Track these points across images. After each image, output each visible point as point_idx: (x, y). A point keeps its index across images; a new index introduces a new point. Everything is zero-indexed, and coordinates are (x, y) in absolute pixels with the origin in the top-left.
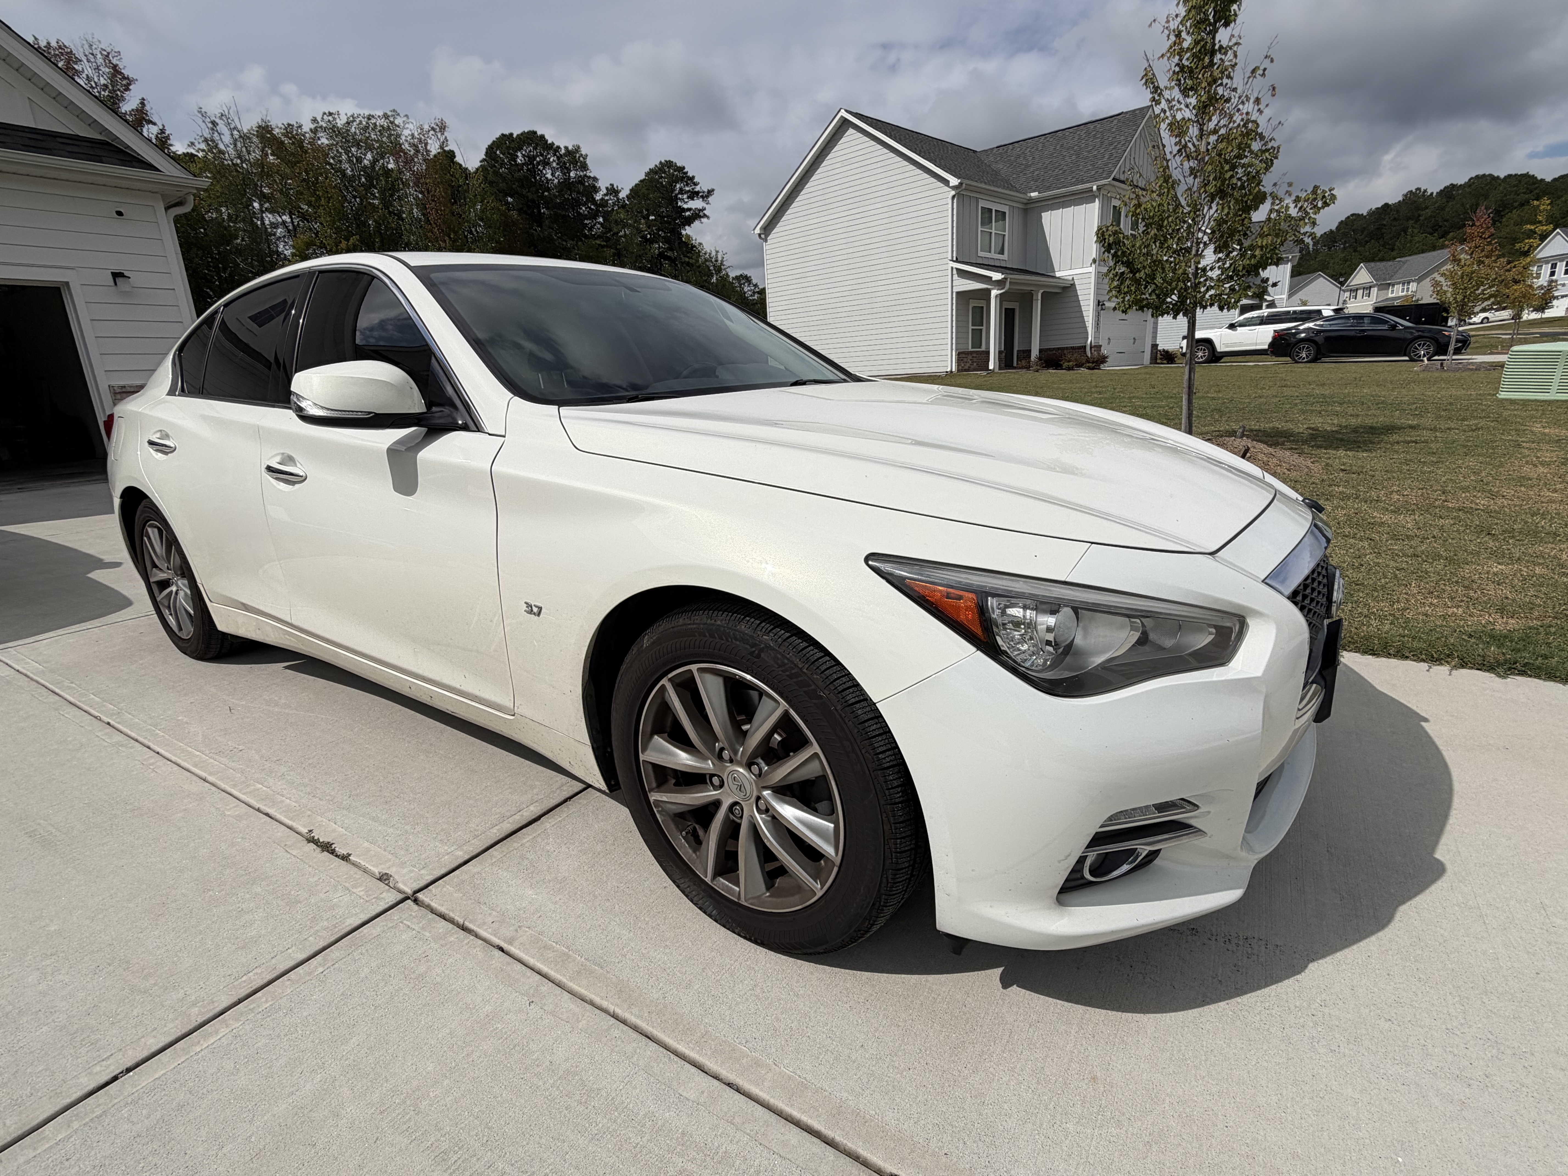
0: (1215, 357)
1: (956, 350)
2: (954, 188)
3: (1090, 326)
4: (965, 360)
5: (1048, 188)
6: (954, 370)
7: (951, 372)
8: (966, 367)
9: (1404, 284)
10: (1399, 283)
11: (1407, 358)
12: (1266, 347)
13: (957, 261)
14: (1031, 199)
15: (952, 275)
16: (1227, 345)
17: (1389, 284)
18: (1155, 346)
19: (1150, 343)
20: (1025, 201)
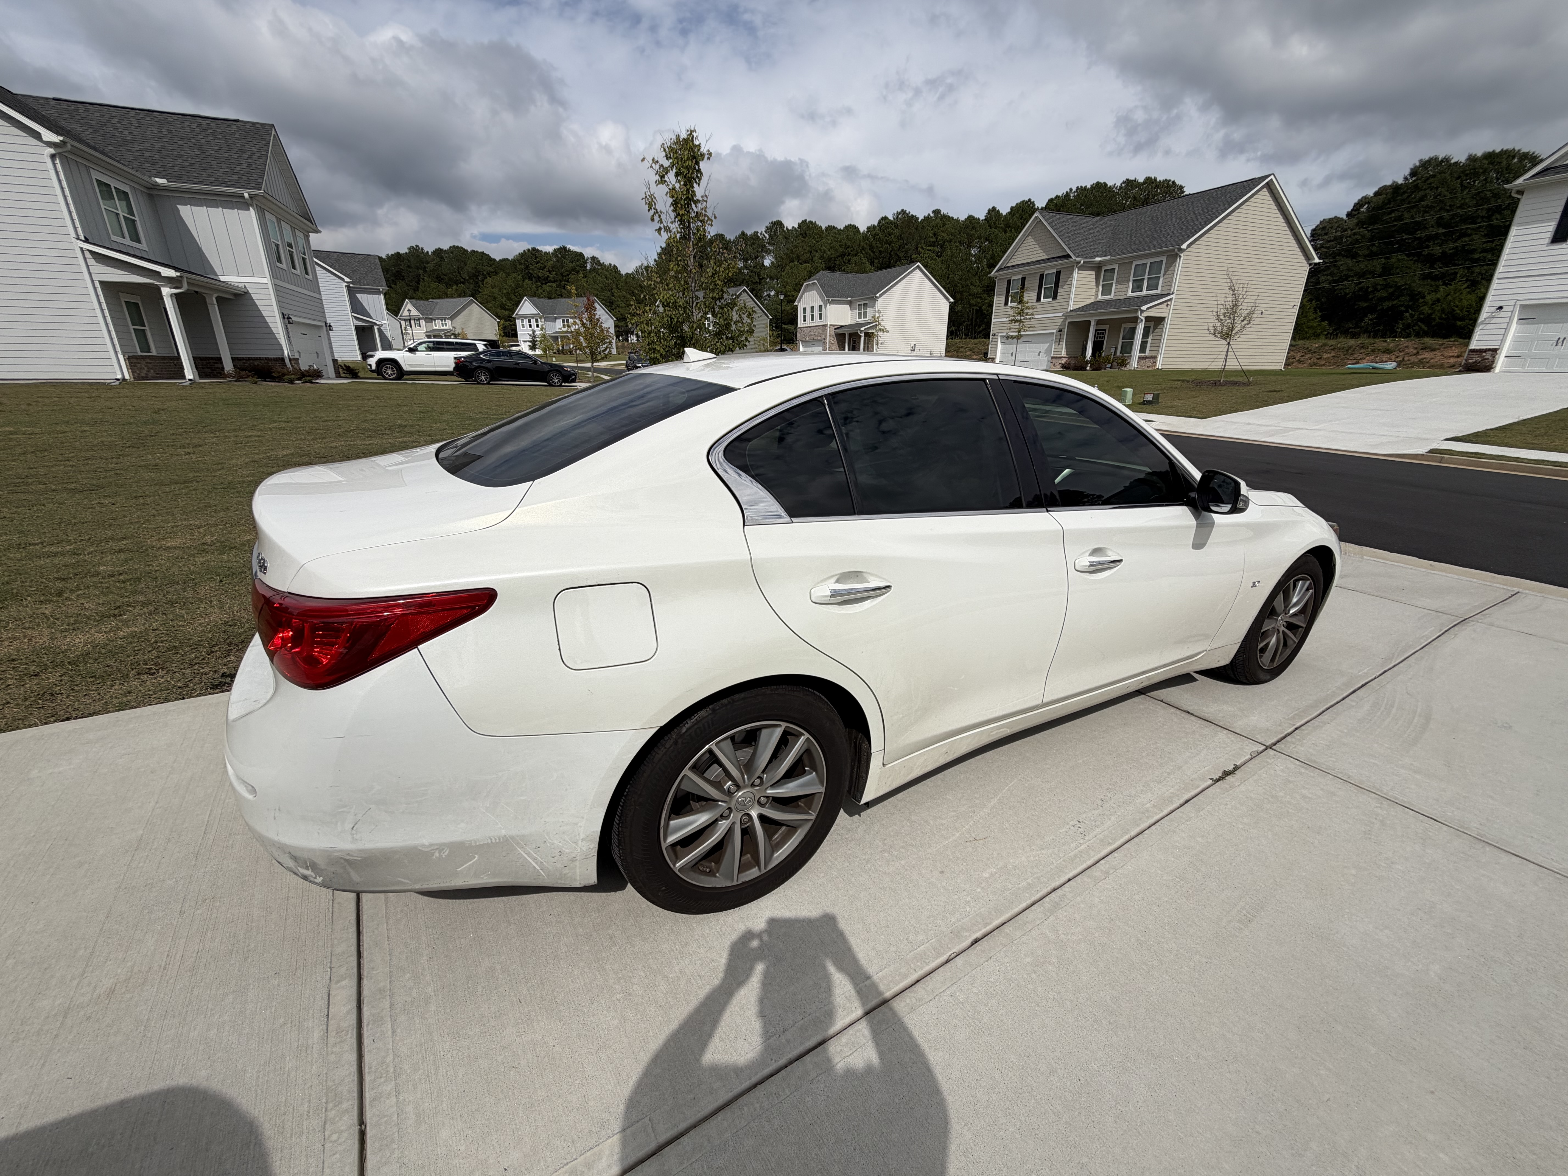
0: (402, 374)
1: (124, 353)
2: (50, 144)
3: (282, 338)
4: (139, 365)
5: (178, 178)
6: (127, 377)
7: (124, 379)
8: (143, 375)
9: (442, 320)
10: (438, 319)
11: (545, 384)
12: (451, 369)
13: (86, 241)
14: (156, 184)
15: (85, 259)
16: (411, 365)
17: (431, 319)
18: (335, 361)
19: (331, 359)
20: (149, 186)
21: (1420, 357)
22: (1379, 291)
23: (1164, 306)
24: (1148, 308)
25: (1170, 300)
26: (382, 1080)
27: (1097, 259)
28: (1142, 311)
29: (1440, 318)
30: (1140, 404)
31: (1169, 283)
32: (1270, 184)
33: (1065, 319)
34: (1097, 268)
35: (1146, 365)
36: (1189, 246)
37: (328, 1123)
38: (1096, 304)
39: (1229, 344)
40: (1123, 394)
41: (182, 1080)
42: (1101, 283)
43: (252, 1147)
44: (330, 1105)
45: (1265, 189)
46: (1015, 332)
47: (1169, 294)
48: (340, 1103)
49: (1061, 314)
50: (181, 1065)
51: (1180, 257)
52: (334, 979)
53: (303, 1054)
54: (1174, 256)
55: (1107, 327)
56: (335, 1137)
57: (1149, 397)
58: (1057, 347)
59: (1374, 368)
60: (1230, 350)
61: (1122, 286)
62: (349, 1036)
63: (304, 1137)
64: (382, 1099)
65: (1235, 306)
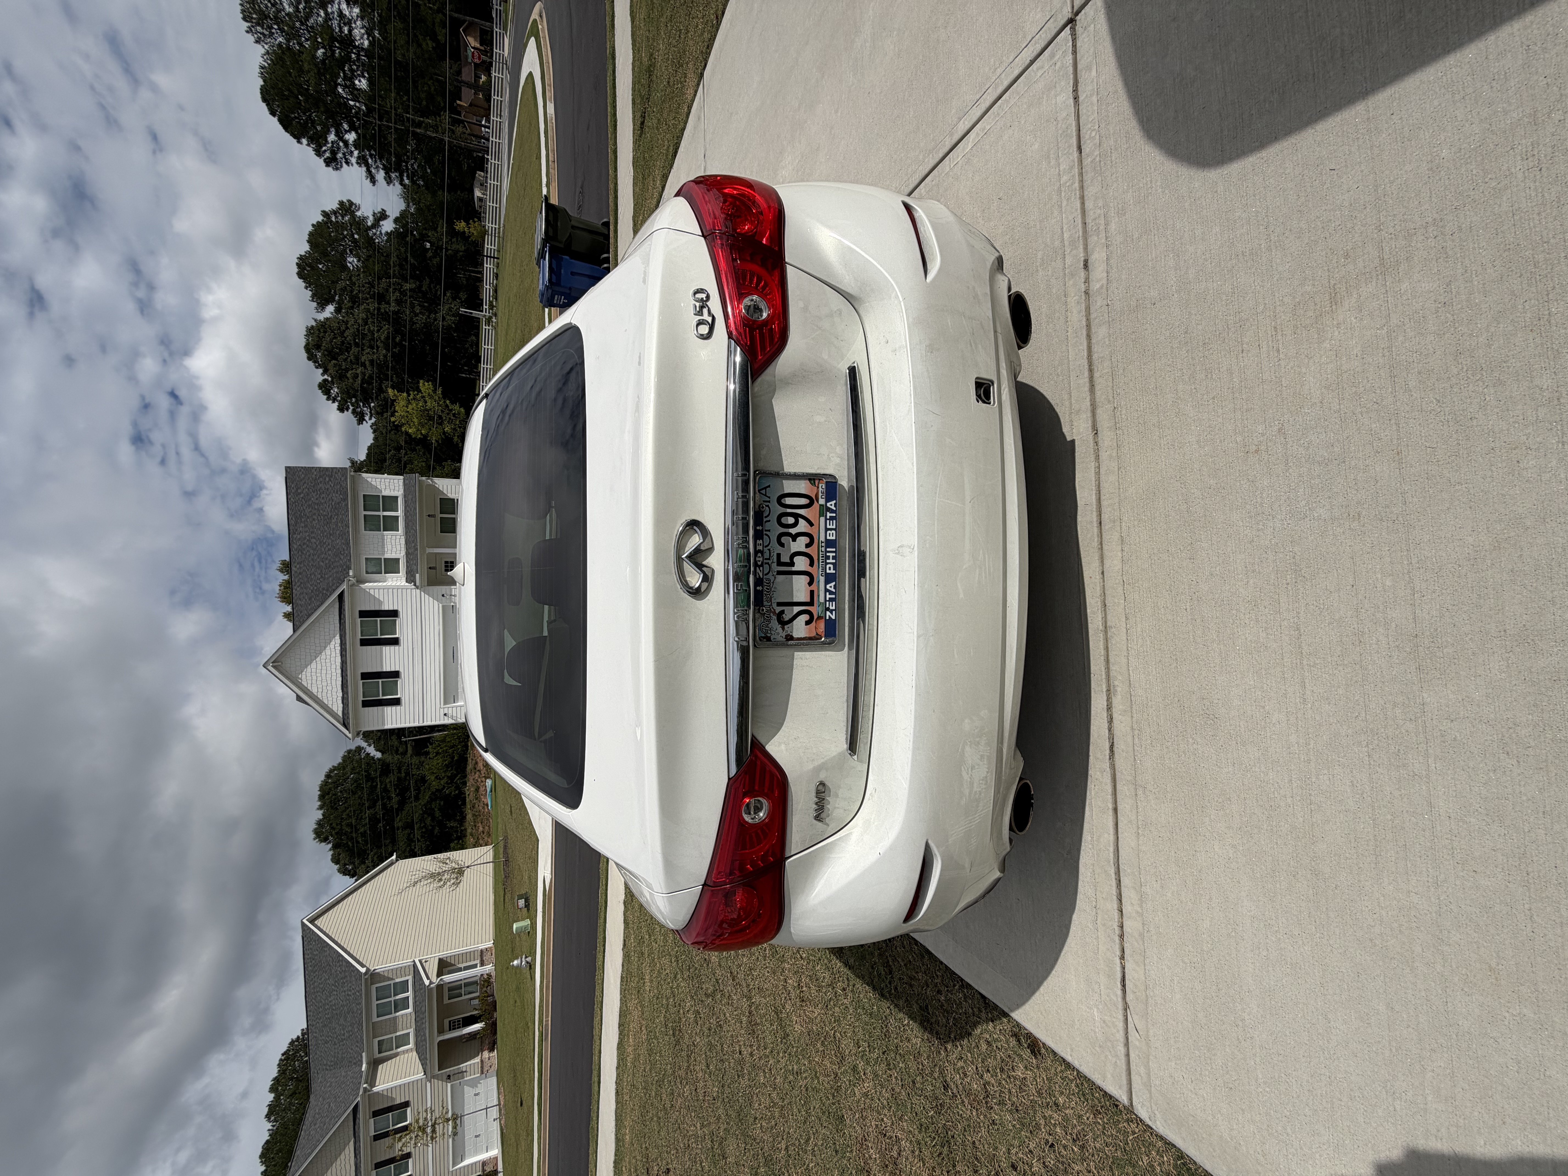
21: (482, 768)
22: (426, 824)
23: (426, 966)
24: (428, 978)
25: (420, 961)
26: (1068, 184)
27: (363, 1069)
28: (431, 983)
29: (452, 770)
30: (528, 910)
31: (401, 970)
32: (310, 920)
33: (433, 1077)
34: (375, 1064)
35: (490, 957)
36: (363, 965)
37: (1098, 144)
38: (420, 1049)
39: (468, 867)
40: (519, 931)
41: (1213, 174)
42: (394, 1051)
43: (1145, 119)
44: (1098, 159)
45: (316, 922)
46: (448, 1125)
47: (415, 966)
48: (1092, 162)
49: (428, 1084)
50: (1219, 192)
51: (375, 970)
52: (1104, 290)
53: (1120, 206)
54: (373, 977)
55: (446, 1022)
56: (1093, 134)
57: (522, 903)
58: (468, 1074)
59: (491, 791)
60: (476, 863)
61: (401, 1023)
62: (1090, 225)
63: (1112, 132)
64: (1068, 167)
65: (432, 876)
